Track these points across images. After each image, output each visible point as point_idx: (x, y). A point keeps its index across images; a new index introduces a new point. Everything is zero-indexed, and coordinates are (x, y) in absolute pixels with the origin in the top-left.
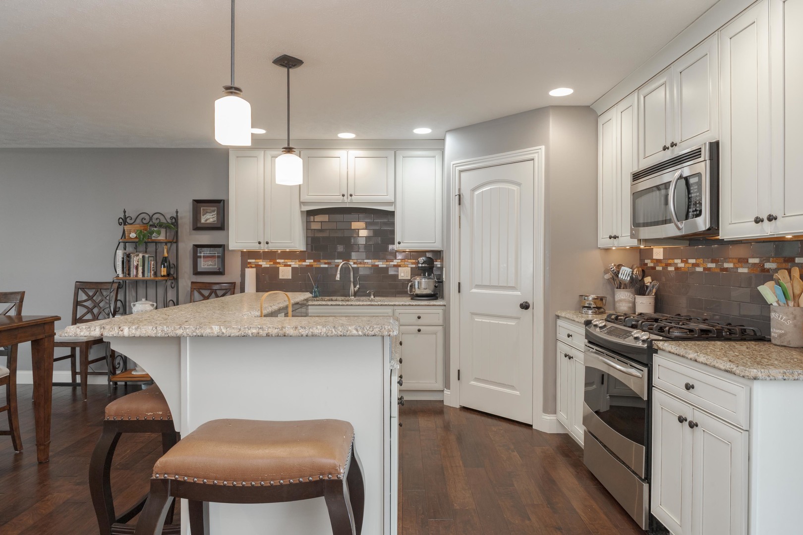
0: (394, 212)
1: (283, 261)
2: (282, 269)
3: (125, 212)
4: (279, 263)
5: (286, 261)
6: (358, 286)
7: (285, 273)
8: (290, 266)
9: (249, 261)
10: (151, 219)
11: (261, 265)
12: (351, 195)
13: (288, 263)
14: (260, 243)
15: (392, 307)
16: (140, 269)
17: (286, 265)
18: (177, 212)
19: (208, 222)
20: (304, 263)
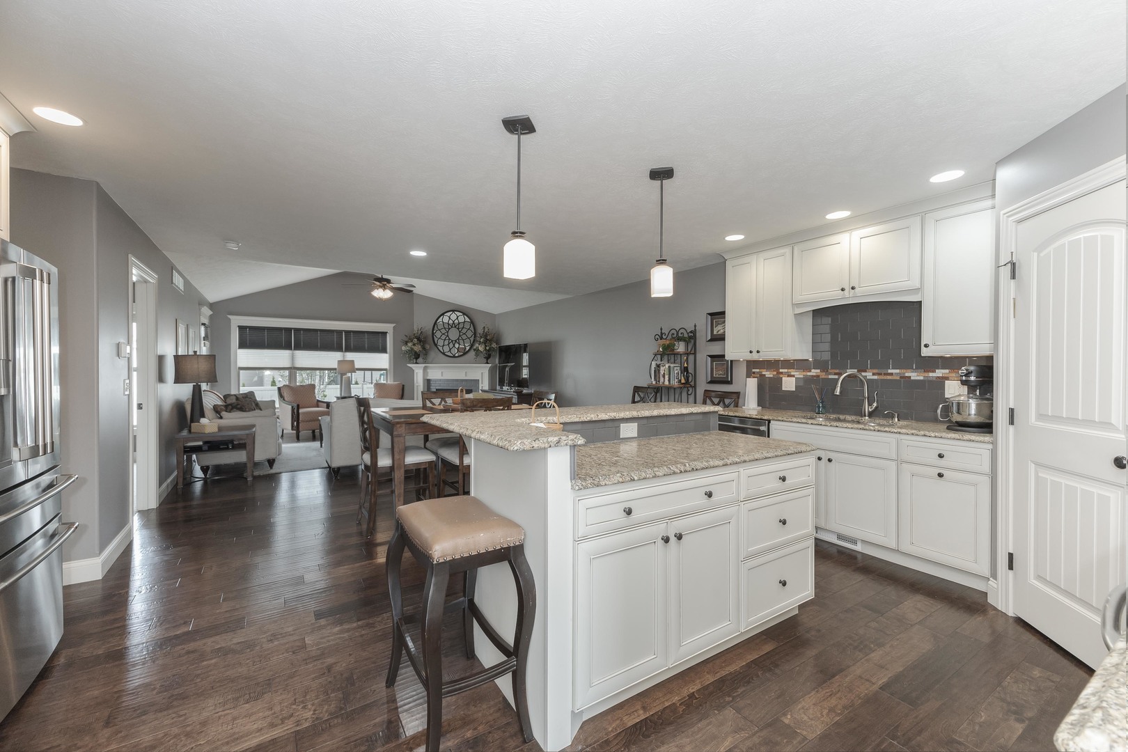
0: (920, 303)
1: (786, 370)
2: (785, 379)
3: (661, 329)
4: (782, 373)
5: (789, 370)
6: (875, 404)
7: (789, 384)
8: (793, 376)
9: (753, 370)
10: (678, 333)
11: (765, 375)
12: (853, 288)
13: (792, 374)
14: (751, 352)
15: (897, 436)
16: (667, 377)
17: (790, 376)
18: (695, 326)
19: (719, 333)
20: (809, 374)
